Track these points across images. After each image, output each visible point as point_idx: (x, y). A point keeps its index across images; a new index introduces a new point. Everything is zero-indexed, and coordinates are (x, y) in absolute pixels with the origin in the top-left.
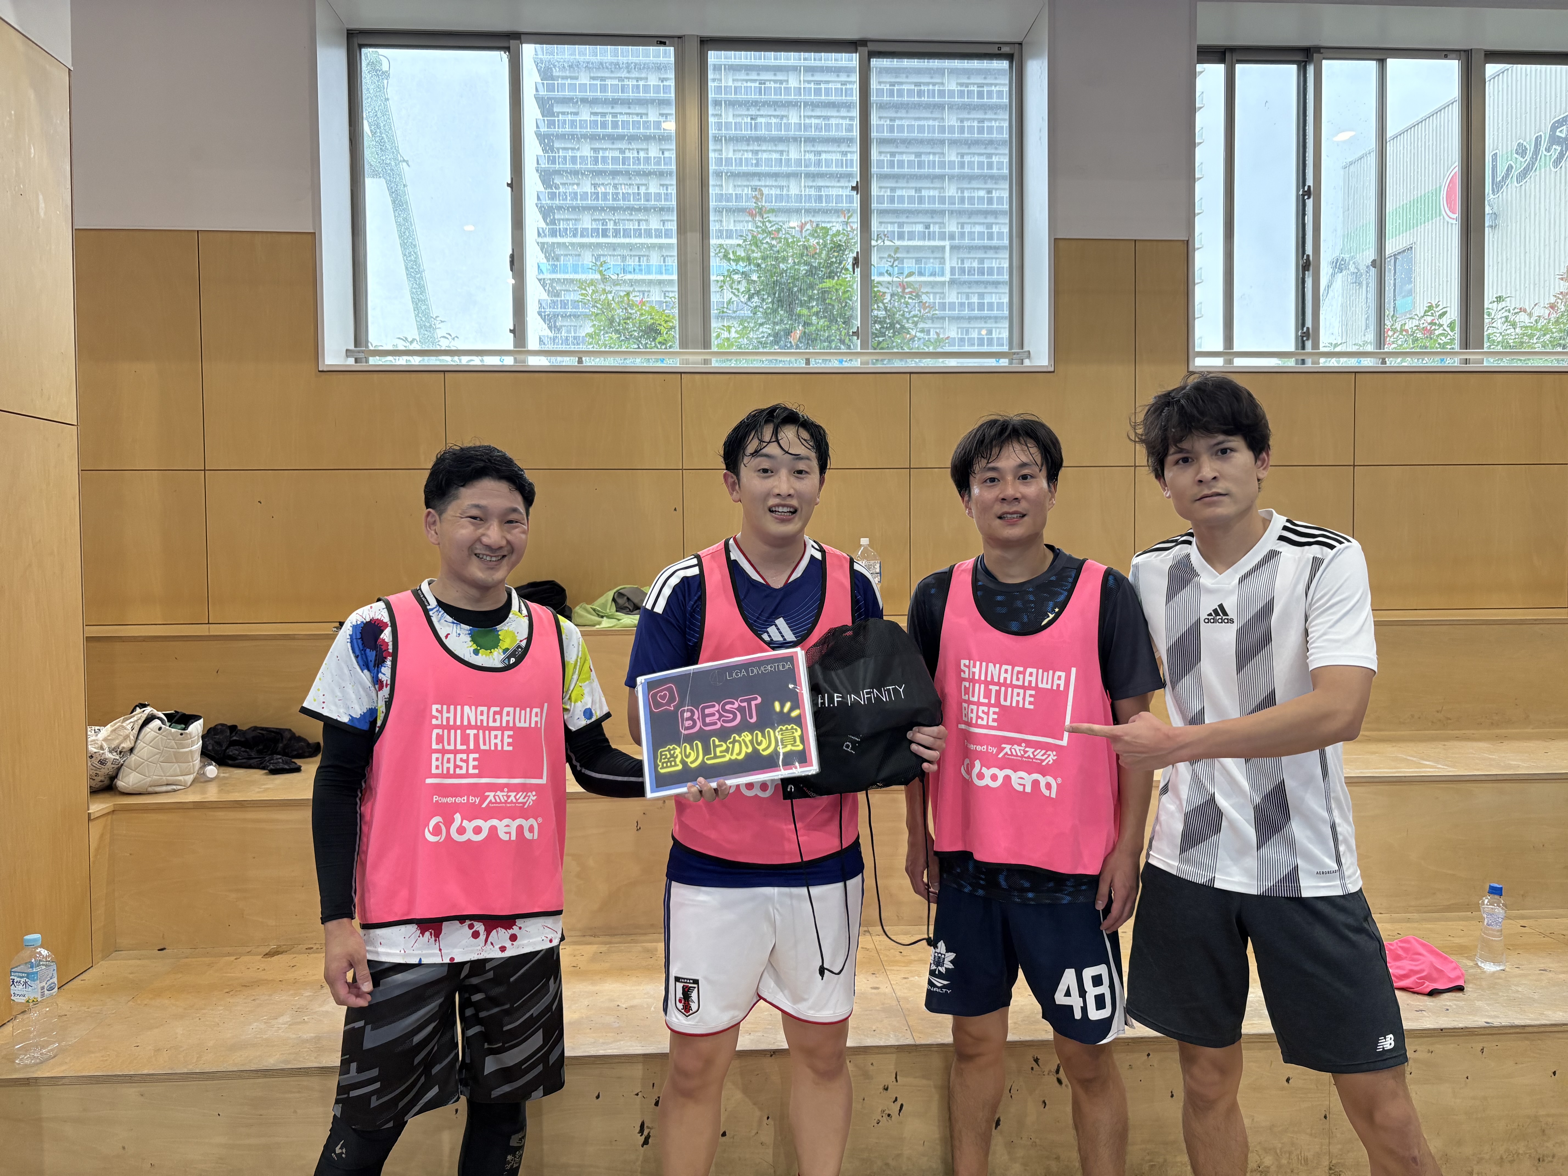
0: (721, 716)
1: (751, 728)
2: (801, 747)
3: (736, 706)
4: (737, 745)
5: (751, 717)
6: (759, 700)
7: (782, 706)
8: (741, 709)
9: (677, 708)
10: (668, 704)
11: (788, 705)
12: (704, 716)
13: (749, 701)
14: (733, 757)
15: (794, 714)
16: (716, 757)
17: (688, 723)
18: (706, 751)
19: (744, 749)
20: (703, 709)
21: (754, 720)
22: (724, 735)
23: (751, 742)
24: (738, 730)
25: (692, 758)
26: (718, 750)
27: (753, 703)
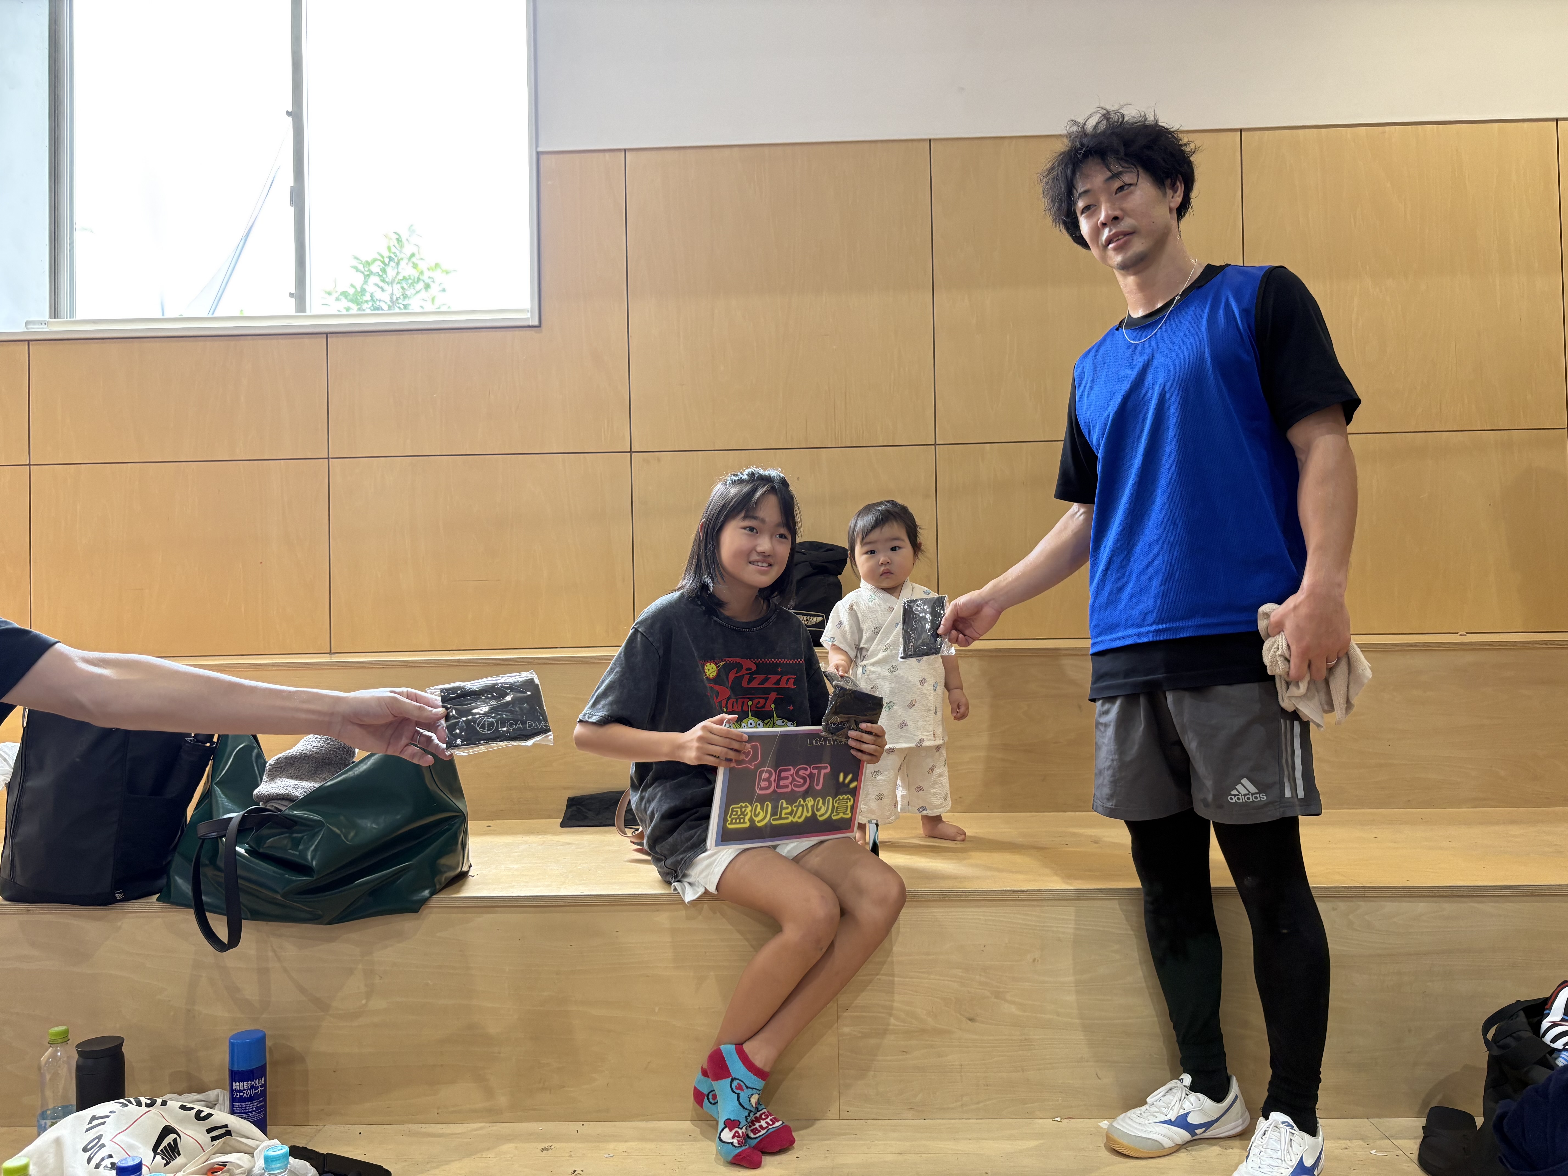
0: (794, 780)
1: (815, 795)
2: (849, 816)
3: (808, 772)
4: (800, 808)
5: (818, 784)
6: (828, 769)
7: (845, 778)
8: (810, 775)
9: (757, 767)
10: (750, 762)
11: (850, 777)
12: (780, 778)
13: (819, 769)
14: (794, 820)
16: (780, 818)
17: (764, 784)
18: (774, 812)
19: (805, 813)
20: (780, 772)
21: (819, 788)
22: (791, 798)
23: (813, 807)
24: (805, 795)
25: (760, 817)
26: (784, 812)
27: (823, 772)
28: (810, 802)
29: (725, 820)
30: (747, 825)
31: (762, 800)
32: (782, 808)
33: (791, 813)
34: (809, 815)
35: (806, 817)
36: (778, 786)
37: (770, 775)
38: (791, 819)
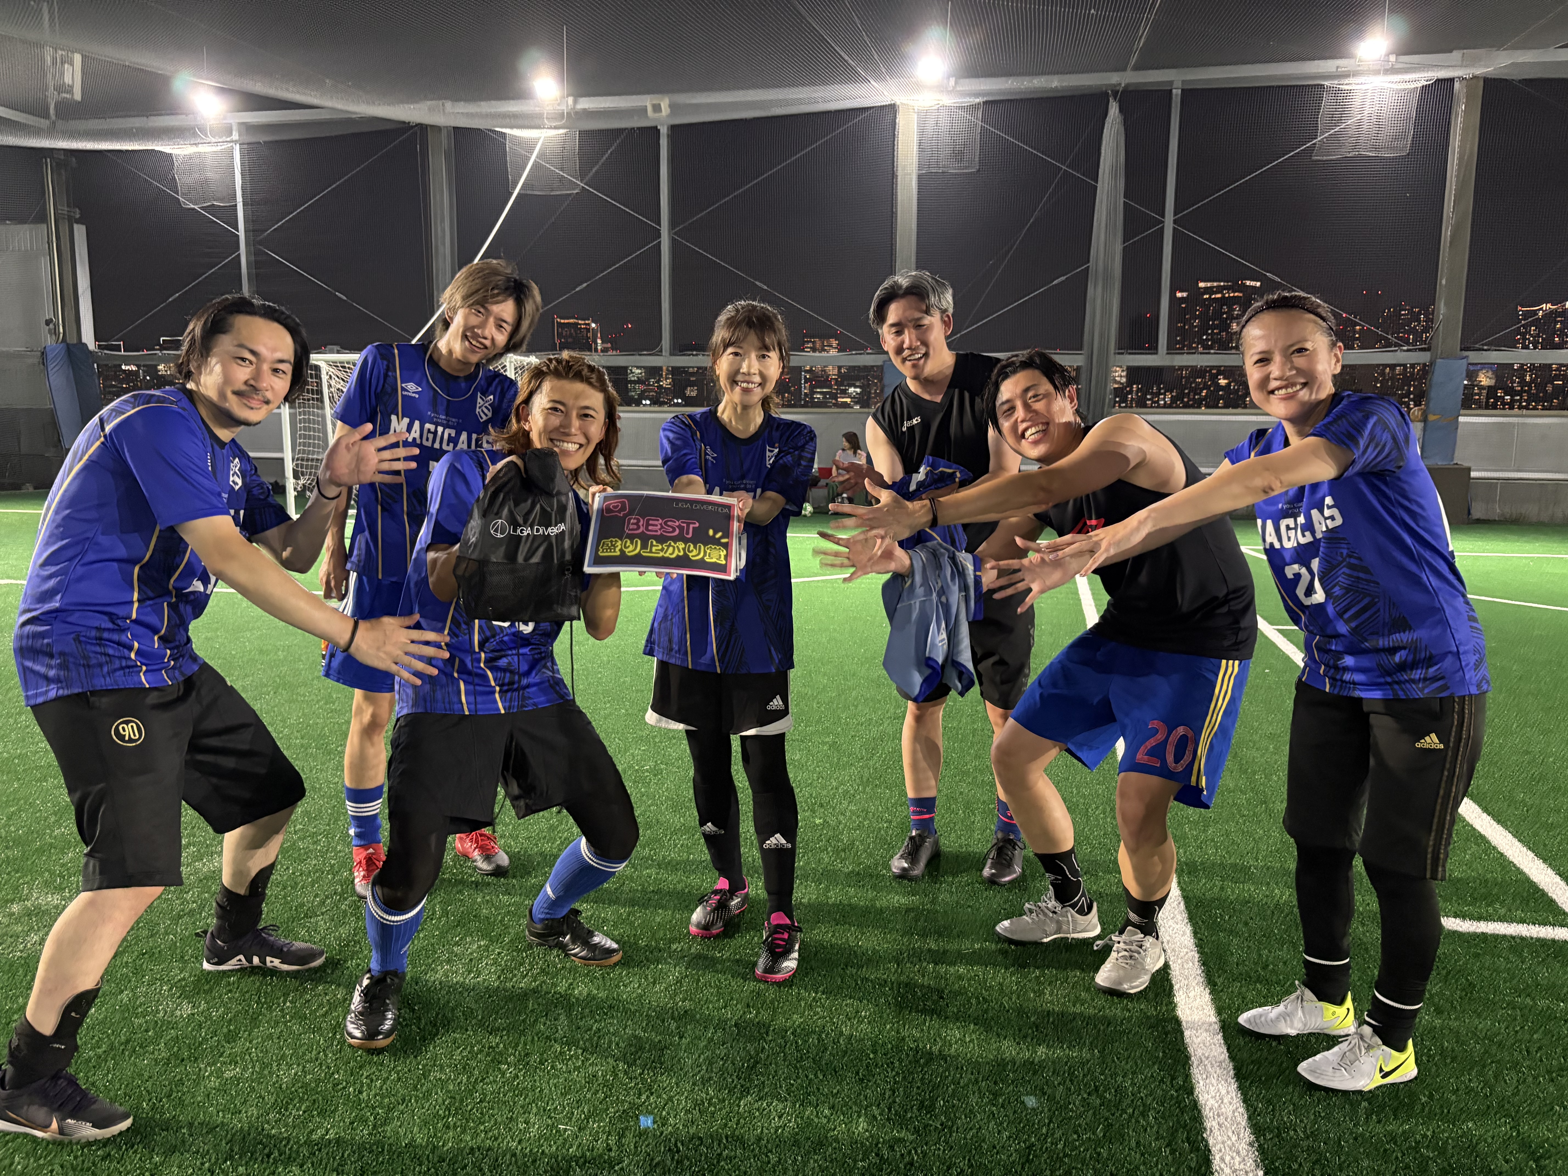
0: (662, 527)
1: (686, 541)
2: (724, 562)
3: (677, 523)
4: (671, 549)
5: (688, 533)
6: (697, 525)
7: (715, 533)
8: (679, 527)
9: (625, 516)
10: (620, 511)
11: (719, 535)
12: (648, 525)
13: (688, 525)
14: (667, 555)
15: (724, 540)
16: (651, 552)
17: (631, 527)
18: (644, 546)
19: (676, 552)
20: (648, 520)
21: (690, 536)
22: (661, 539)
23: (684, 549)
24: (675, 539)
25: (631, 548)
26: (654, 549)
27: (691, 526)
28: (681, 545)
29: (597, 550)
30: (618, 553)
31: (632, 537)
32: (652, 545)
33: (662, 550)
34: (681, 553)
35: (678, 556)
36: (647, 529)
37: (639, 521)
38: (661, 554)
